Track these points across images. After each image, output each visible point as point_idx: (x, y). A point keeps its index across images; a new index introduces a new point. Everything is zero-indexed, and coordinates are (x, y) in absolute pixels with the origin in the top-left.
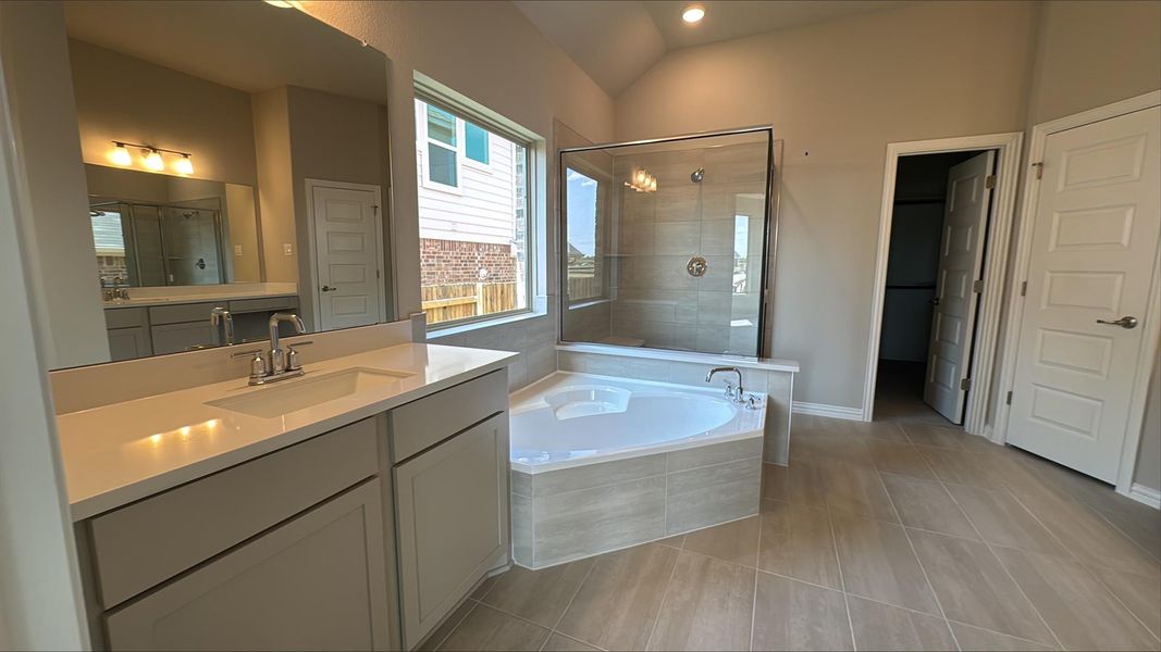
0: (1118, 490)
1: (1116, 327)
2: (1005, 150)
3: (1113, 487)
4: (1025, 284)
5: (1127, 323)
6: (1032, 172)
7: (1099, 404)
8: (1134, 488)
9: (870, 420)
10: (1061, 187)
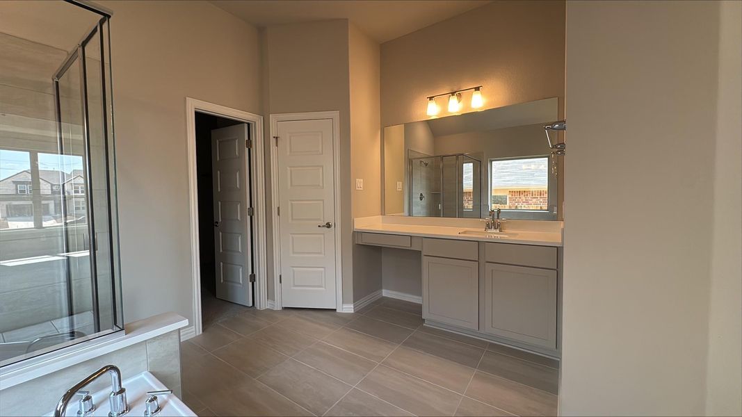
0: (337, 311)
1: (323, 228)
2: (255, 125)
3: (335, 310)
4: (279, 208)
5: (328, 226)
6: (273, 141)
7: (323, 269)
8: (344, 307)
9: (201, 332)
10: (288, 153)
